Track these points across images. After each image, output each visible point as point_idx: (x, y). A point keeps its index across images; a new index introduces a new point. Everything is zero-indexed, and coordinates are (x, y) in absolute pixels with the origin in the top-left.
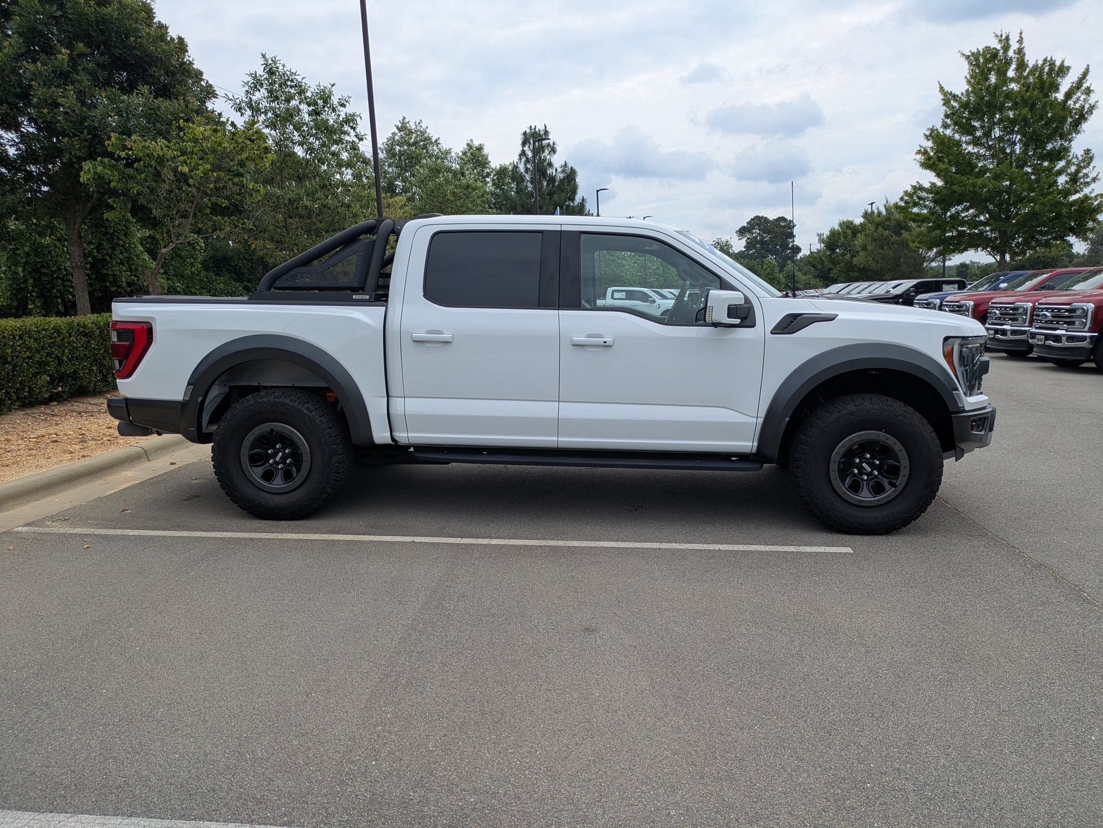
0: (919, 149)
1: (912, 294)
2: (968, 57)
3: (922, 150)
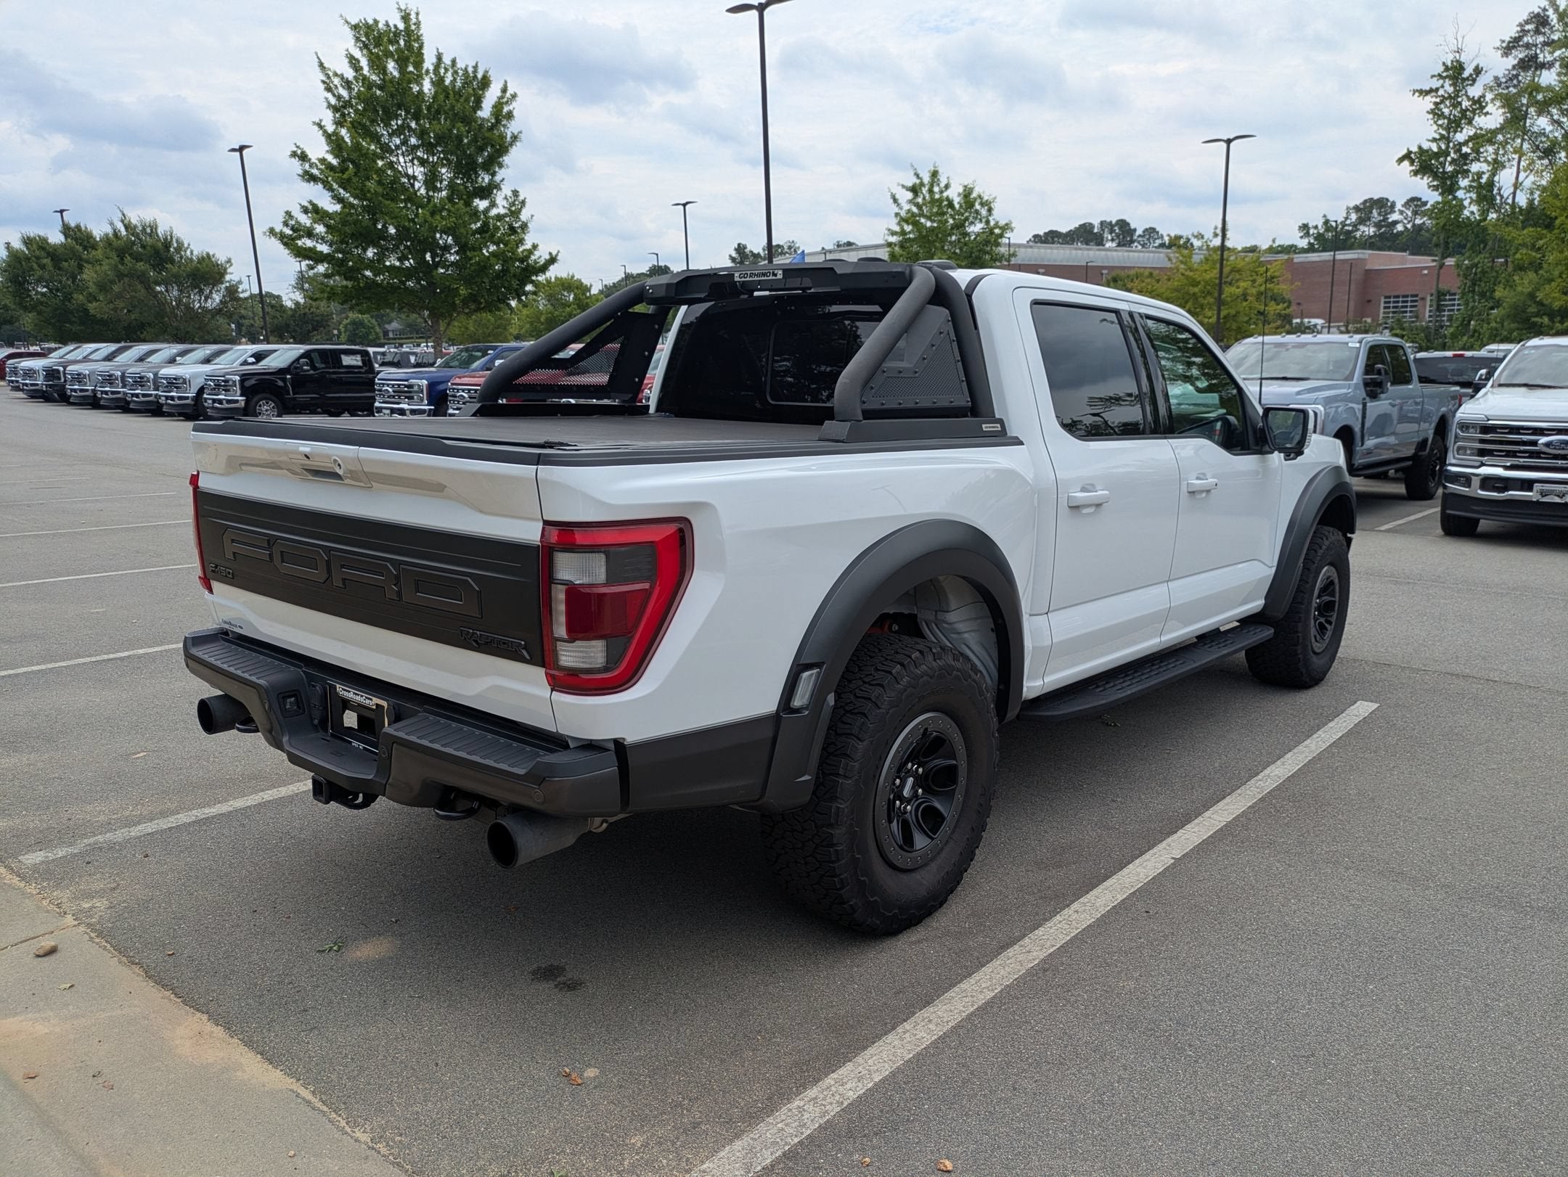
0: (295, 149)
1: (305, 368)
2: (355, 27)
3: (299, 152)
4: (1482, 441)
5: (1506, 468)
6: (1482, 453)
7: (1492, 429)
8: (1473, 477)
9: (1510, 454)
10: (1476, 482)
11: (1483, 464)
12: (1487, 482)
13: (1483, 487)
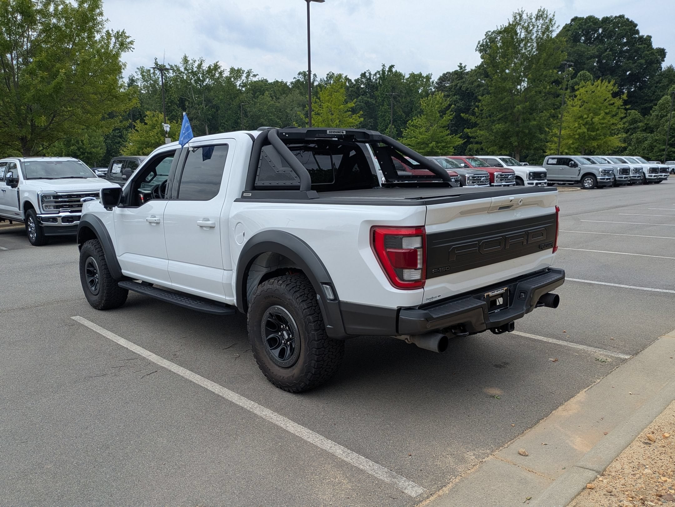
4: (56, 202)
5: (71, 212)
6: (57, 207)
7: (61, 197)
8: (58, 218)
9: (71, 206)
10: (59, 220)
11: (59, 212)
12: (65, 219)
13: (63, 222)
